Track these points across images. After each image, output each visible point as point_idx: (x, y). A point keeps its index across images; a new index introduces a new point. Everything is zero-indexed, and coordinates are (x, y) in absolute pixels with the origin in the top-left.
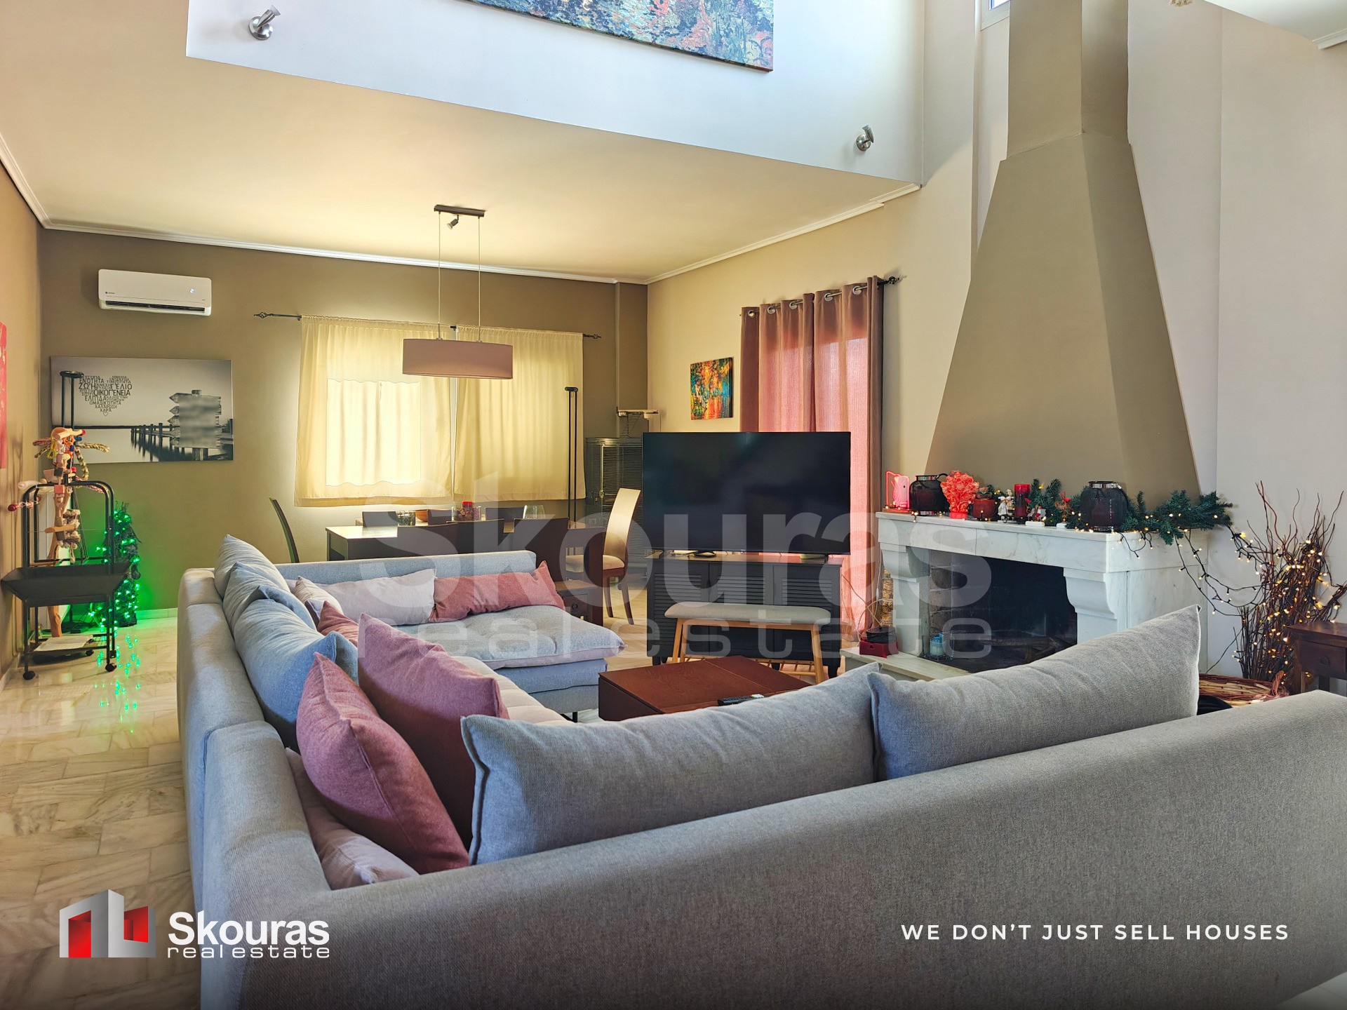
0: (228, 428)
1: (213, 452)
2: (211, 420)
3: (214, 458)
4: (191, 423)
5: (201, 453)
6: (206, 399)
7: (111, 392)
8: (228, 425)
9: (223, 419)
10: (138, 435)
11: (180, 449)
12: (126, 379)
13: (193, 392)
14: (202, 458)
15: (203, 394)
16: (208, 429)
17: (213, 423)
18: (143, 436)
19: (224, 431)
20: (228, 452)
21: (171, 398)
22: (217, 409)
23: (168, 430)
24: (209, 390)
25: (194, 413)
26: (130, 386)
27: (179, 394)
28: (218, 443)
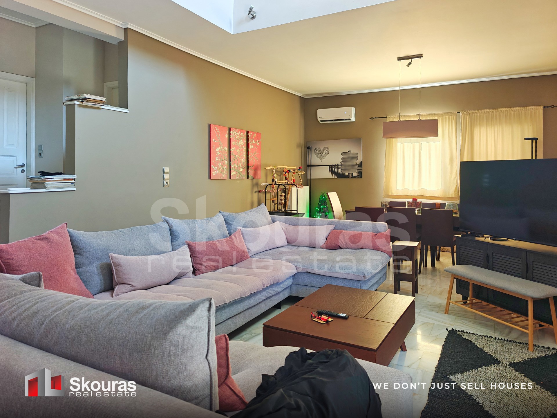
0: (360, 165)
1: (355, 174)
2: (354, 162)
3: (355, 177)
4: (348, 163)
5: (351, 175)
6: (353, 154)
7: (323, 153)
8: (360, 164)
9: (358, 162)
10: (331, 168)
11: (344, 173)
12: (328, 148)
13: (349, 151)
14: (351, 177)
15: (352, 152)
16: (353, 166)
17: (355, 163)
18: (333, 168)
19: (358, 166)
20: (360, 175)
21: (341, 154)
22: (356, 158)
23: (340, 166)
24: (354, 150)
25: (349, 160)
26: (329, 151)
27: (344, 152)
28: (357, 171)
